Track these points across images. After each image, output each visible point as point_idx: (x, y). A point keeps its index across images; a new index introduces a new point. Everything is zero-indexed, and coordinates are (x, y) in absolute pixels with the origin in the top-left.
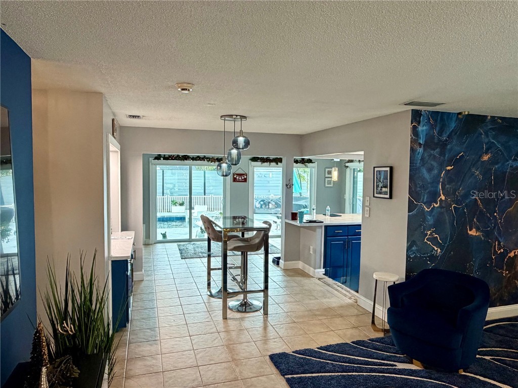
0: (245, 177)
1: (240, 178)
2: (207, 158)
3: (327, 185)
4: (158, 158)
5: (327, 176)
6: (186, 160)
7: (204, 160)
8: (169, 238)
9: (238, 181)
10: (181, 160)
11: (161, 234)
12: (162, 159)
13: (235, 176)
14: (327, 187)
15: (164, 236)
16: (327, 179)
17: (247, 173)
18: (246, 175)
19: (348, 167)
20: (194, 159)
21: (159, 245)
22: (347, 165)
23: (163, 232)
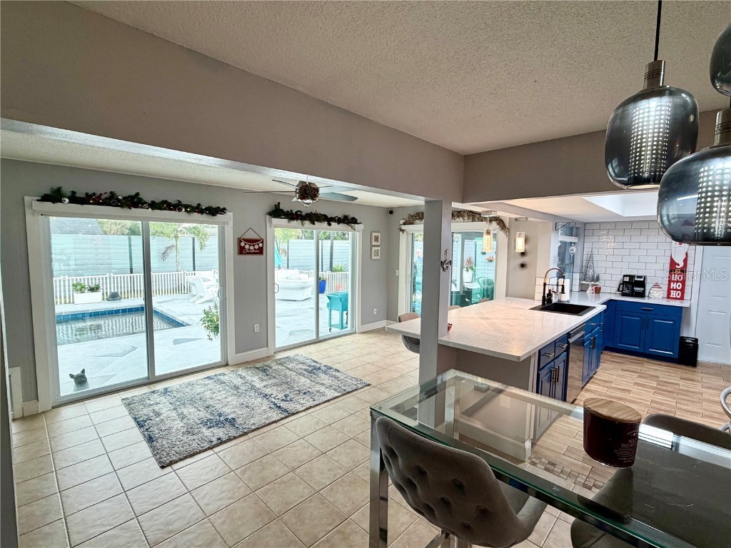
0: (261, 245)
1: (252, 248)
2: (186, 206)
3: (373, 257)
4: (54, 197)
5: (374, 243)
6: (136, 206)
7: (180, 210)
8: (93, 384)
9: (247, 253)
10: (122, 206)
11: (72, 376)
12: (67, 200)
13: (242, 244)
14: (374, 260)
15: (80, 380)
16: (374, 248)
17: (263, 237)
18: (262, 242)
19: (403, 231)
20: (154, 206)
21: (67, 412)
22: (403, 227)
23: (77, 372)
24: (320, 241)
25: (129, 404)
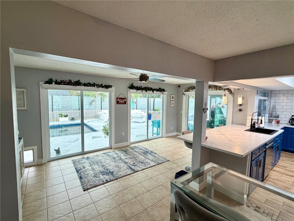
0: (125, 100)
1: (122, 101)
2: (97, 85)
3: (171, 106)
4: (49, 82)
5: (172, 100)
6: (78, 85)
7: (94, 87)
8: (62, 154)
9: (120, 104)
10: (73, 85)
11: (55, 150)
12: (54, 83)
13: (118, 100)
14: (172, 107)
15: (58, 151)
16: (172, 102)
17: (126, 97)
18: (126, 99)
19: (184, 94)
20: (85, 85)
21: (53, 164)
22: (184, 93)
23: (57, 149)
24: (149, 98)
25: (74, 162)
